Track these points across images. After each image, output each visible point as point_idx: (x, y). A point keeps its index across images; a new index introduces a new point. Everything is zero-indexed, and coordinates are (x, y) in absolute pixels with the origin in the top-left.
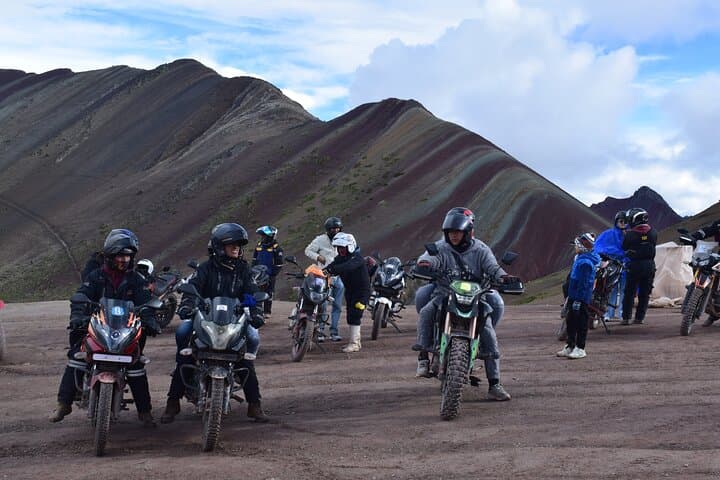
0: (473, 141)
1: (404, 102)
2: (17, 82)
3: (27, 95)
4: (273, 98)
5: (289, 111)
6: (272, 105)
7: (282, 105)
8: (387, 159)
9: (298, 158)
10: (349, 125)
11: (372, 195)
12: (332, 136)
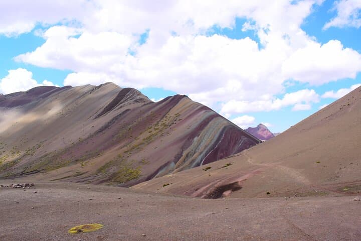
0: (205, 108)
1: (181, 96)
2: (54, 90)
3: (56, 95)
4: (138, 95)
5: (144, 99)
6: (138, 97)
7: (141, 97)
8: (176, 115)
9: (146, 115)
10: (164, 103)
11: (171, 127)
12: (158, 107)
